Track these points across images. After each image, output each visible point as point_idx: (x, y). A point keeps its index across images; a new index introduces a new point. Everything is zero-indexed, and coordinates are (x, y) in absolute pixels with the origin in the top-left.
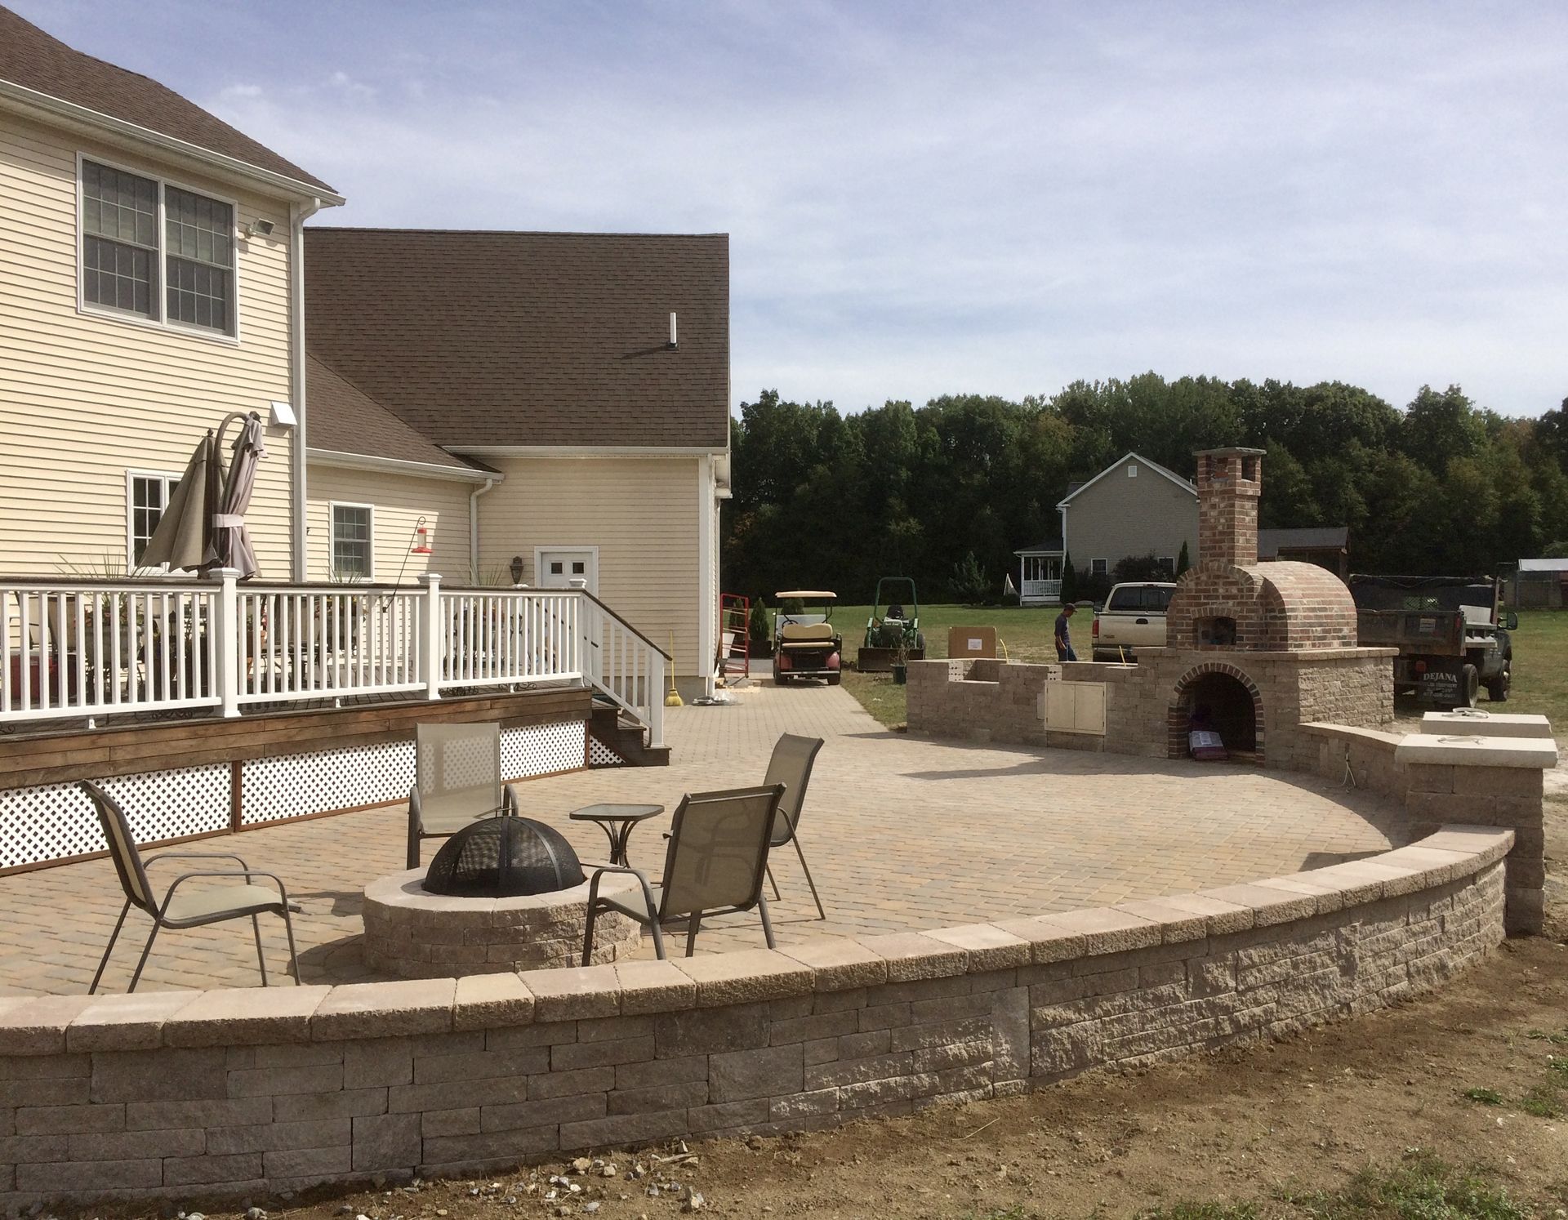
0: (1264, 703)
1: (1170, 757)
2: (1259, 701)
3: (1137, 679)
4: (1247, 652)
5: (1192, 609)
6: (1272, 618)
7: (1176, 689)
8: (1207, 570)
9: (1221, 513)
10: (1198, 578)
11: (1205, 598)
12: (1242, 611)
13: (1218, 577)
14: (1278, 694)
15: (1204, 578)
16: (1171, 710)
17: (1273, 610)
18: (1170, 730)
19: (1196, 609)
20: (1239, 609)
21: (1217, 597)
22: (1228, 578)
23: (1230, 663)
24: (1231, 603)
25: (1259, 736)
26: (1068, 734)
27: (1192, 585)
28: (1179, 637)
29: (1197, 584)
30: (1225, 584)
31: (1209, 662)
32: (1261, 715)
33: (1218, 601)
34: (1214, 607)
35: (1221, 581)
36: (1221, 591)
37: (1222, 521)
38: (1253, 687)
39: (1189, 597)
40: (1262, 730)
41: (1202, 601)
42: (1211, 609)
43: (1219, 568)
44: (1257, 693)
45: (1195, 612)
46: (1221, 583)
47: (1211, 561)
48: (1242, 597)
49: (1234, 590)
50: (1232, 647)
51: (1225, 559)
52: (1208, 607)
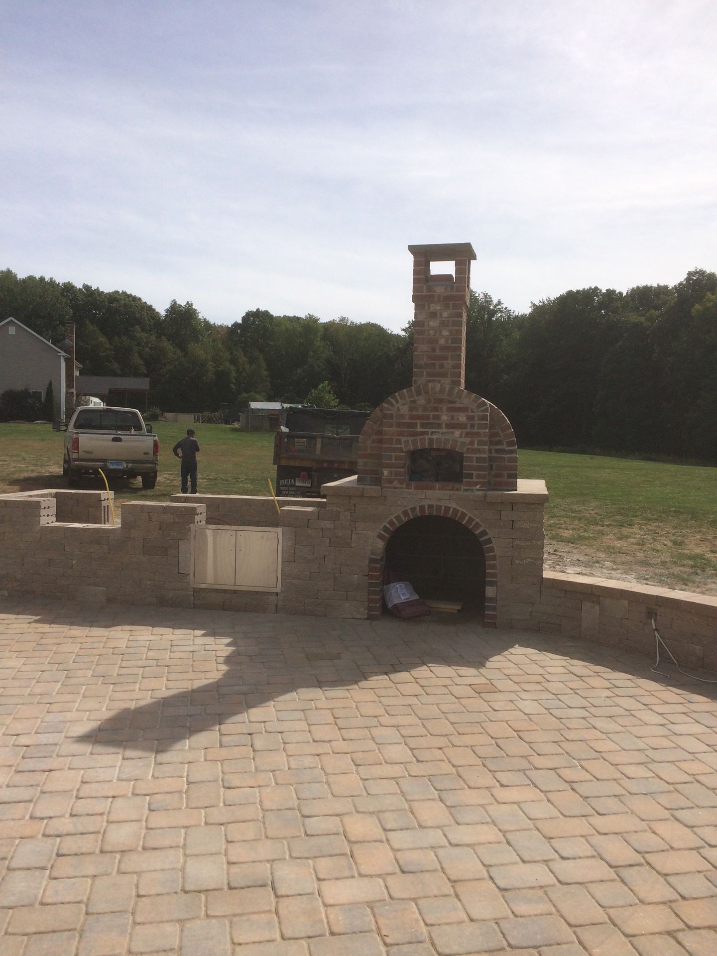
0: (498, 552)
1: (370, 618)
2: (492, 550)
3: (327, 524)
4: (478, 492)
5: (403, 439)
6: (497, 451)
7: (380, 536)
8: (427, 392)
9: (444, 324)
10: (414, 402)
11: (423, 426)
12: (472, 443)
13: (441, 401)
14: (517, 542)
15: (421, 401)
16: (372, 561)
17: (499, 443)
18: (370, 585)
19: (410, 439)
20: (468, 440)
21: (439, 426)
22: (453, 402)
23: (453, 505)
24: (457, 433)
25: (490, 591)
26: (225, 591)
27: (405, 410)
28: (386, 473)
29: (411, 409)
30: (450, 410)
31: (426, 503)
32: (493, 567)
33: (440, 431)
34: (435, 437)
35: (444, 407)
36: (444, 418)
37: (445, 333)
38: (484, 533)
39: (399, 425)
40: (493, 584)
41: (419, 429)
42: (431, 440)
43: (442, 391)
44: (489, 541)
45: (408, 444)
46: (444, 408)
47: (430, 381)
48: (472, 426)
49: (462, 418)
50: (457, 486)
51: (446, 381)
52: (426, 437)
